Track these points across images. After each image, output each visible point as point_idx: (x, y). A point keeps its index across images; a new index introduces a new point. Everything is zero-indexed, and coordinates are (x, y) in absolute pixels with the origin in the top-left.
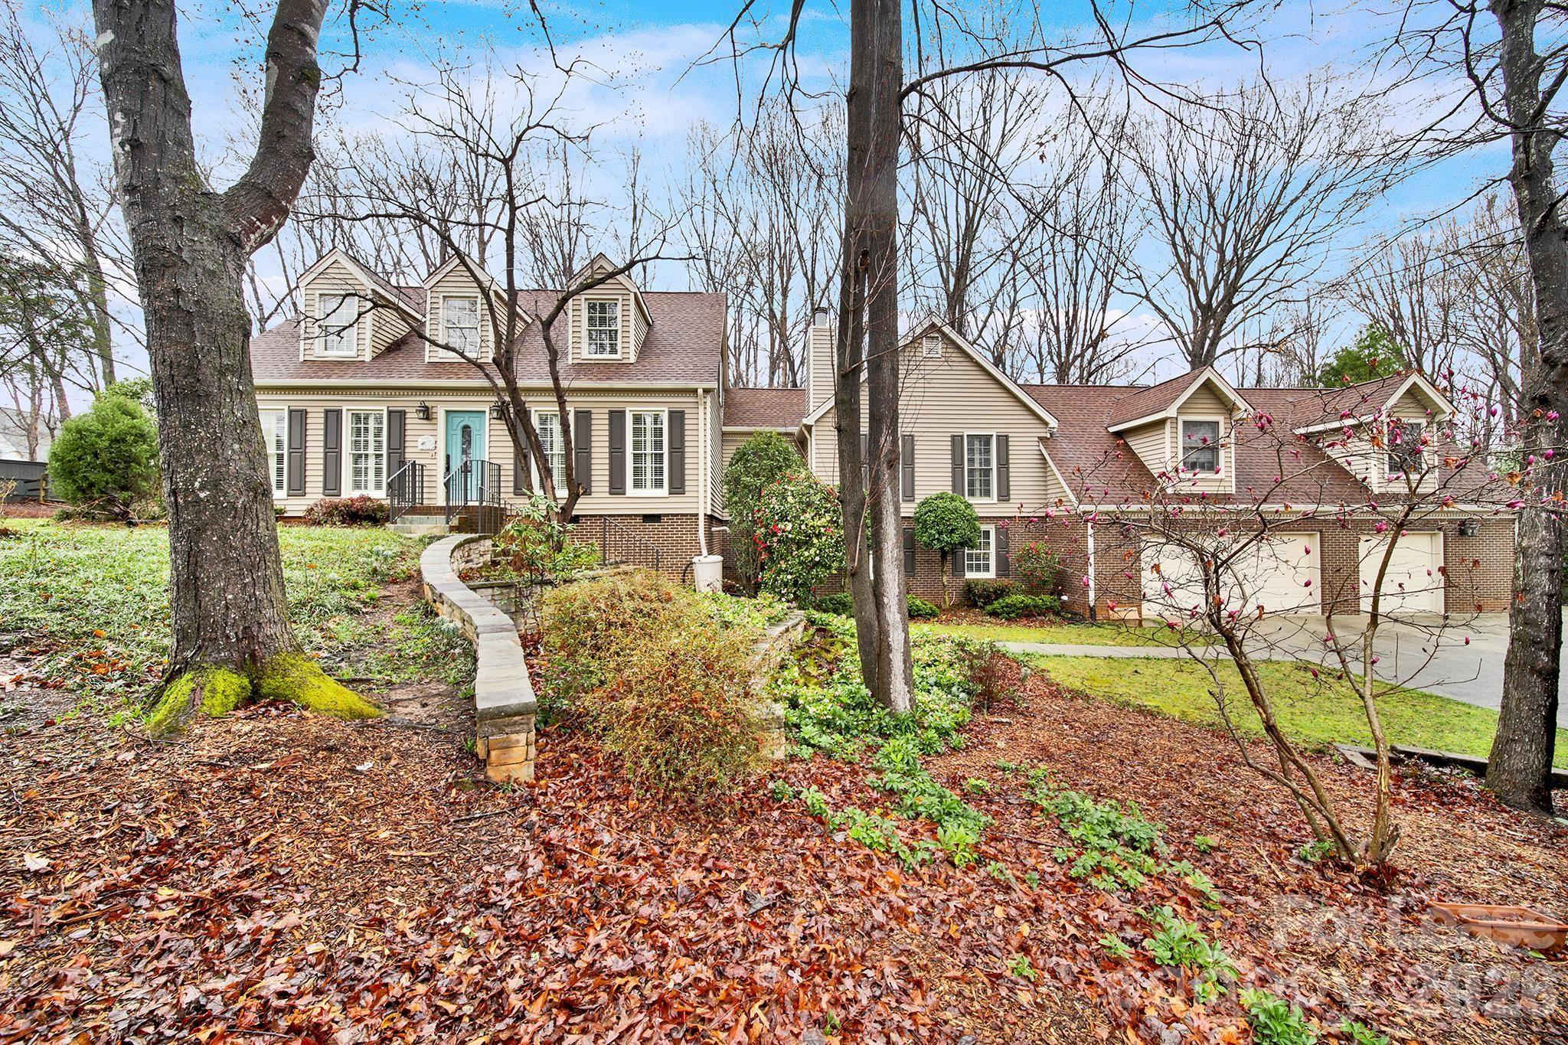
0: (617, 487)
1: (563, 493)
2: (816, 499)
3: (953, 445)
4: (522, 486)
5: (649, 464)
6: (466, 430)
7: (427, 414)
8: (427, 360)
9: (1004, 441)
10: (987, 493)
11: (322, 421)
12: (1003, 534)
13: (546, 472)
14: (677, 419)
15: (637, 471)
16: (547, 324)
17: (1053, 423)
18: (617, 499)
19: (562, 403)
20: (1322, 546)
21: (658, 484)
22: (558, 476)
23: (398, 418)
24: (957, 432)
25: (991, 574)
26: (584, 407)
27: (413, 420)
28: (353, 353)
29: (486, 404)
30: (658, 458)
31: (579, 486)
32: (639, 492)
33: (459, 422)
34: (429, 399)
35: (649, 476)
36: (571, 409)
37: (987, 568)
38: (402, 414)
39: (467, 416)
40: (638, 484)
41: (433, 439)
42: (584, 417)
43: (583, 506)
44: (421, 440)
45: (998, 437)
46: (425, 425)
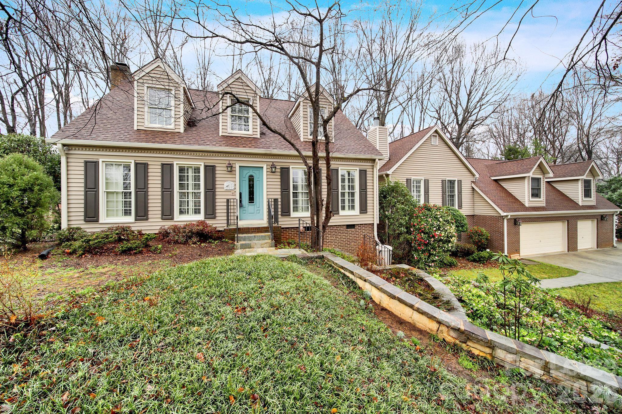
0: (335, 210)
3: (442, 184)
4: (286, 210)
6: (251, 178)
8: (220, 134)
9: (460, 182)
10: (453, 205)
11: (160, 171)
14: (363, 173)
15: (342, 201)
17: (477, 175)
18: (336, 217)
20: (568, 226)
21: (352, 208)
23: (210, 170)
24: (444, 178)
27: (220, 171)
28: (172, 127)
30: (352, 194)
32: (344, 213)
33: (247, 173)
34: (231, 159)
35: (347, 204)
38: (213, 168)
39: (251, 169)
40: (342, 208)
41: (233, 183)
44: (226, 184)
45: (458, 181)
46: (228, 175)
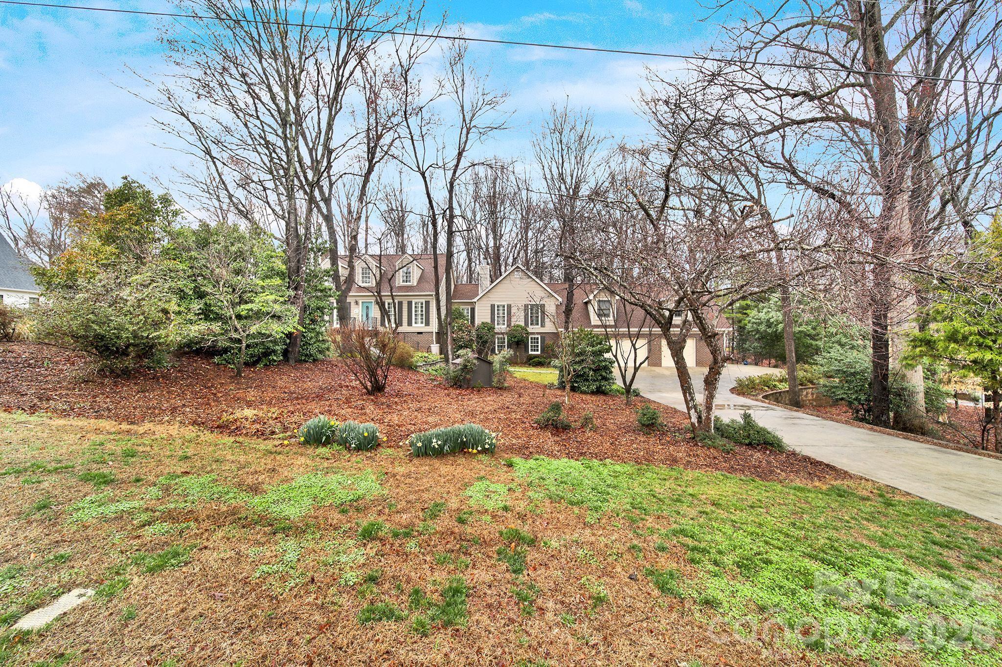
0: (410, 324)
1: (394, 326)
2: (463, 328)
3: (525, 308)
4: (383, 324)
5: (419, 317)
6: (367, 307)
7: (357, 303)
9: (543, 306)
10: (537, 324)
12: (543, 339)
13: (389, 321)
14: (427, 303)
15: (416, 319)
16: (390, 280)
17: (560, 300)
18: (410, 327)
19: (393, 300)
21: (422, 323)
22: (393, 321)
24: (526, 303)
25: (539, 353)
26: (400, 300)
27: (353, 305)
29: (373, 300)
30: (422, 315)
31: (399, 324)
32: (416, 325)
33: (365, 305)
34: (357, 298)
35: (419, 320)
36: (396, 301)
37: (538, 350)
39: (367, 303)
40: (416, 323)
41: (358, 310)
42: (400, 303)
43: (400, 329)
45: (541, 305)
46: (356, 306)
